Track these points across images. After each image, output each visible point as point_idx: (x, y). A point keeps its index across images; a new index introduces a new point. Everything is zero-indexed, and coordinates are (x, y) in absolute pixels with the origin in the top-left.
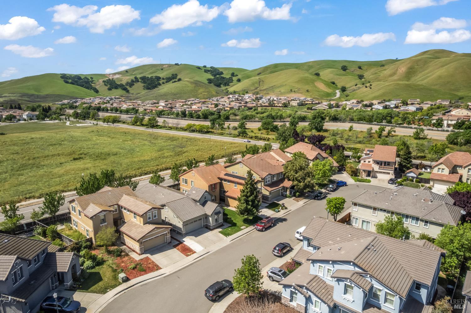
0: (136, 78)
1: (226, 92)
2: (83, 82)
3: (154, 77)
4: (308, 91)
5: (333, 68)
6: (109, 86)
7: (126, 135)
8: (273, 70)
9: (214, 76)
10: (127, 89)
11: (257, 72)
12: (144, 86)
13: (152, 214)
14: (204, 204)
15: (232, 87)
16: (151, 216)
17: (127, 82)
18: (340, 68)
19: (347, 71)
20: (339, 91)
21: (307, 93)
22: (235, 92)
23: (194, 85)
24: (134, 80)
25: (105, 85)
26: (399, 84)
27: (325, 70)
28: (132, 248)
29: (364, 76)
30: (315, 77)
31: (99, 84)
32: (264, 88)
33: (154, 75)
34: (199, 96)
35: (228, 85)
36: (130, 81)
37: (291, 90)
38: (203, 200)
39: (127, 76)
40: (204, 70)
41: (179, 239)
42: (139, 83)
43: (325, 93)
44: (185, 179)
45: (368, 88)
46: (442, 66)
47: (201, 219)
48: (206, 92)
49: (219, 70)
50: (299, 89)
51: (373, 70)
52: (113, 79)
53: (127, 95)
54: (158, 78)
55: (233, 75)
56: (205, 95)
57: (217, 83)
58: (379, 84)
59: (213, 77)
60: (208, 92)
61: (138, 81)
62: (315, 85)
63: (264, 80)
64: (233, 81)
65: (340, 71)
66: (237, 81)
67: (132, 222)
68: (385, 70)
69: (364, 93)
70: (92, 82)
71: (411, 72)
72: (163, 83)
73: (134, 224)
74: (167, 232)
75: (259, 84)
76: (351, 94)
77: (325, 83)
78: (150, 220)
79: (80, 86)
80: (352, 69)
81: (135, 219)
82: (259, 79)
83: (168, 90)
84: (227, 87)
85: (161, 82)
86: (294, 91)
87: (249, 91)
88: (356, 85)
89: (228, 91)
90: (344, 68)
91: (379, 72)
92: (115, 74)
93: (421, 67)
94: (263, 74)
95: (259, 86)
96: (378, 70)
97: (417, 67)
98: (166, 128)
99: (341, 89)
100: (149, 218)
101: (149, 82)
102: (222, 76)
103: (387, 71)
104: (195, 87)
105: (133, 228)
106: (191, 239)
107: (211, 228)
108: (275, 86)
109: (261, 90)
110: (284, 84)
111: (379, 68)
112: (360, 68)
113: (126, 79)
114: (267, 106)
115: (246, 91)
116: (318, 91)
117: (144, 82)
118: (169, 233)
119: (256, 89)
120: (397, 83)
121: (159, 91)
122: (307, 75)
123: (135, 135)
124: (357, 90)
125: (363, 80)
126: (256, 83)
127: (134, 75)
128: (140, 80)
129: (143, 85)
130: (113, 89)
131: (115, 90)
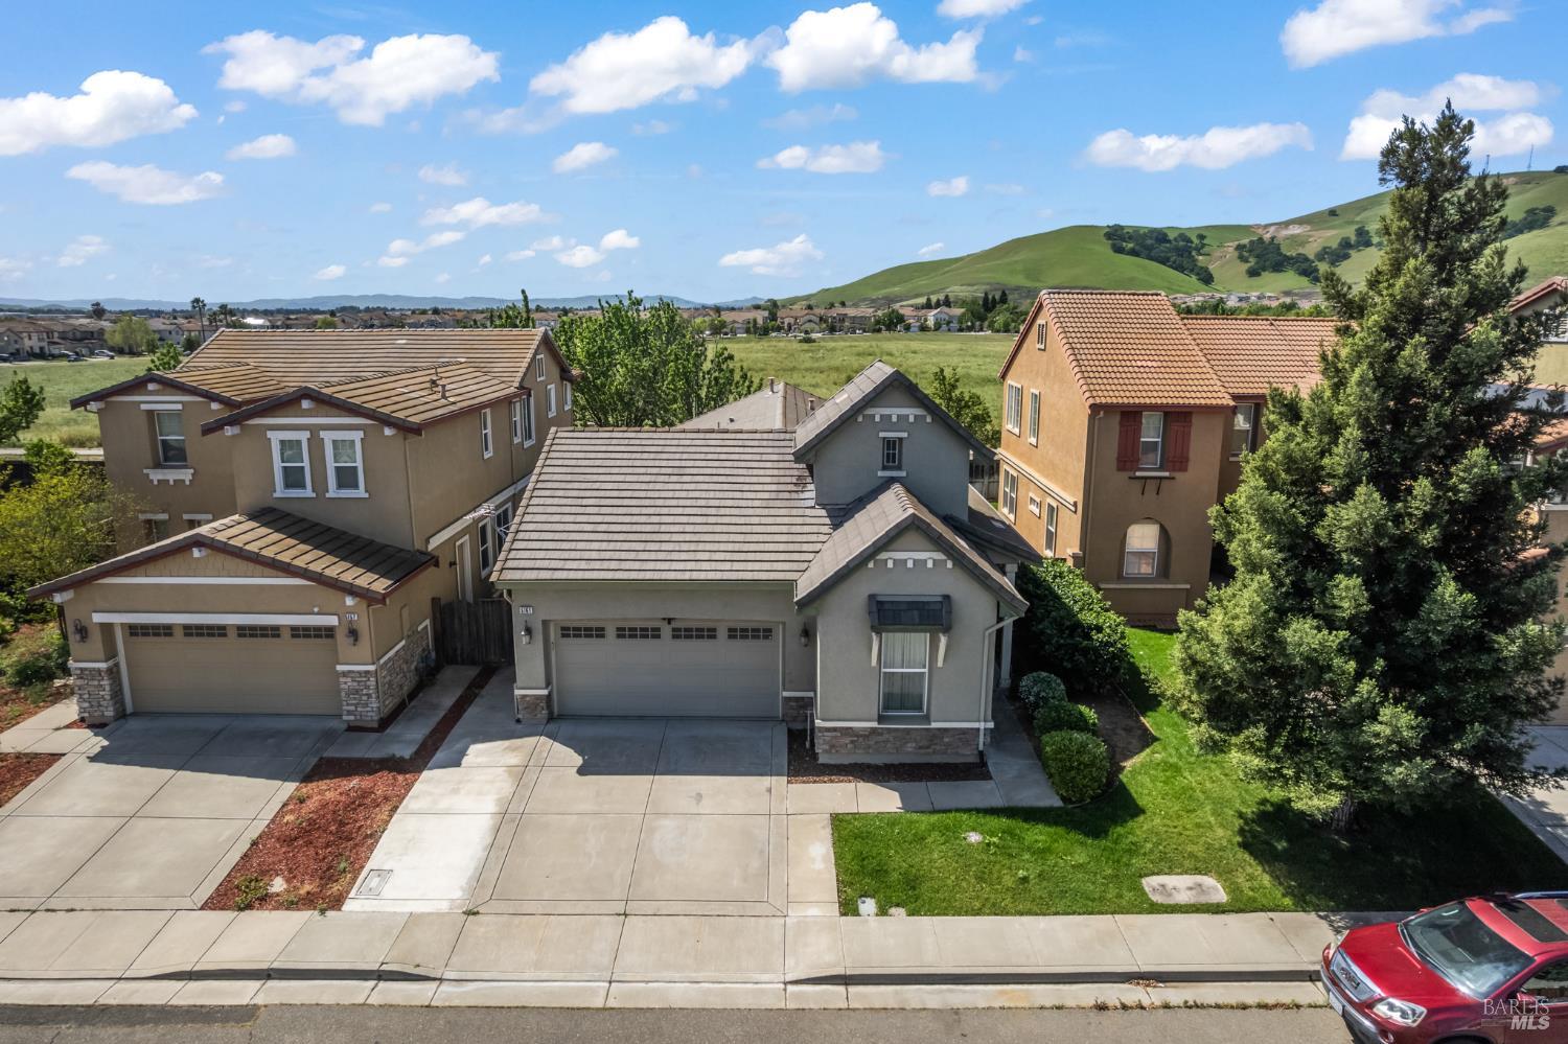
0: (1361, 232)
2: (1169, 250)
6: (1253, 262)
10: (1316, 269)
13: (317, 446)
17: (1325, 248)
24: (1353, 239)
25: (1241, 258)
31: (1222, 259)
36: (1335, 245)
39: (1329, 228)
42: (1372, 249)
44: (1017, 389)
47: (763, 633)
52: (1274, 239)
53: (1306, 291)
61: (1368, 244)
70: (1199, 249)
74: (332, 620)
78: (295, 493)
79: (1158, 260)
92: (1287, 224)
127: (1357, 222)
128: (1375, 240)
130: (1264, 271)
131: (1272, 274)
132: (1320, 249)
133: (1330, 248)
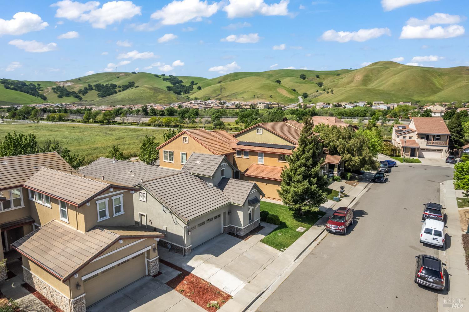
0: (90, 86)
1: (188, 99)
2: (28, 89)
3: (109, 85)
4: (271, 96)
5: (292, 77)
6: (59, 93)
7: (74, 129)
8: (233, 78)
9: (174, 84)
10: (80, 96)
11: (217, 81)
12: (99, 94)
13: (110, 202)
14: (221, 184)
15: (192, 94)
16: (107, 209)
17: (80, 90)
18: (299, 77)
19: (306, 79)
20: (301, 97)
21: (271, 98)
22: (196, 99)
23: (153, 91)
24: (88, 87)
25: (55, 92)
26: (360, 89)
27: (285, 78)
28: (51, 299)
29: (323, 83)
30: (276, 84)
31: (48, 92)
32: (226, 95)
33: (109, 83)
34: (159, 102)
35: (189, 93)
36: (83, 89)
37: (254, 96)
38: (219, 178)
39: (79, 84)
40: (163, 78)
41: (177, 264)
42: (94, 91)
43: (289, 98)
44: (170, 152)
45: (330, 94)
46: (395, 74)
47: (219, 216)
48: (166, 98)
49: (178, 79)
50: (262, 95)
51: (330, 78)
52: (63, 86)
53: (79, 102)
54: (114, 86)
55: (193, 83)
56: (165, 100)
57: (177, 91)
58: (340, 90)
59: (172, 86)
60: (168, 98)
61: (92, 89)
62: (277, 91)
63: (225, 87)
64: (193, 88)
65: (299, 79)
66: (197, 88)
67: (56, 227)
68: (342, 78)
69: (326, 98)
70: (39, 89)
71: (367, 79)
72: (120, 91)
73: (60, 230)
74: (150, 248)
75: (221, 91)
76: (313, 100)
77: (286, 89)
78: (104, 219)
79: (24, 92)
80: (311, 78)
81: (63, 219)
82: (221, 86)
83: (125, 96)
84: (187, 95)
85: (117, 90)
86: (258, 97)
87: (211, 98)
88: (317, 91)
89: (189, 98)
90: (303, 77)
91: (336, 80)
92: (66, 82)
93: (375, 76)
94: (224, 82)
95: (221, 93)
96: (335, 78)
97: (372, 75)
98: (125, 124)
99: (303, 95)
100: (103, 214)
101: (104, 89)
102: (182, 84)
103: (344, 78)
104: (154, 93)
105: (55, 243)
106: (206, 261)
107: (242, 234)
108: (237, 92)
109: (223, 97)
110: (247, 90)
111: (336, 77)
112: (318, 77)
113: (78, 88)
114: (234, 108)
115: (208, 97)
116: (281, 97)
117: (99, 90)
118: (154, 249)
119: (218, 95)
120: (358, 88)
121: (115, 98)
122: (268, 82)
123: (85, 129)
124: (318, 96)
125: (322, 87)
126: (218, 90)
127: (87, 83)
128: (94, 88)
129: (97, 92)
130: (63, 96)
131: (66, 97)
132: (79, 90)
133: (82, 90)
